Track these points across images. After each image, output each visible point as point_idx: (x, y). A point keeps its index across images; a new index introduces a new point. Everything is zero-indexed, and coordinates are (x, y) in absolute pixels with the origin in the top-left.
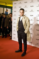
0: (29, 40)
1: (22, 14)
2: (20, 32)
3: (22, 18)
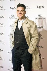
0: (37, 66)
2: (18, 51)
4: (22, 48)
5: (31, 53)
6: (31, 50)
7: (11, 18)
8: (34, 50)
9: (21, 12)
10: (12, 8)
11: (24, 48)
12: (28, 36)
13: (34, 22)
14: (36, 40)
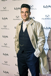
1: (25, 15)
3: (27, 26)
4: (28, 52)
5: (37, 56)
6: (37, 53)
7: (16, 19)
8: (41, 53)
9: (25, 14)
10: (16, 9)
11: (30, 51)
12: (34, 39)
13: (39, 23)
14: (43, 42)
